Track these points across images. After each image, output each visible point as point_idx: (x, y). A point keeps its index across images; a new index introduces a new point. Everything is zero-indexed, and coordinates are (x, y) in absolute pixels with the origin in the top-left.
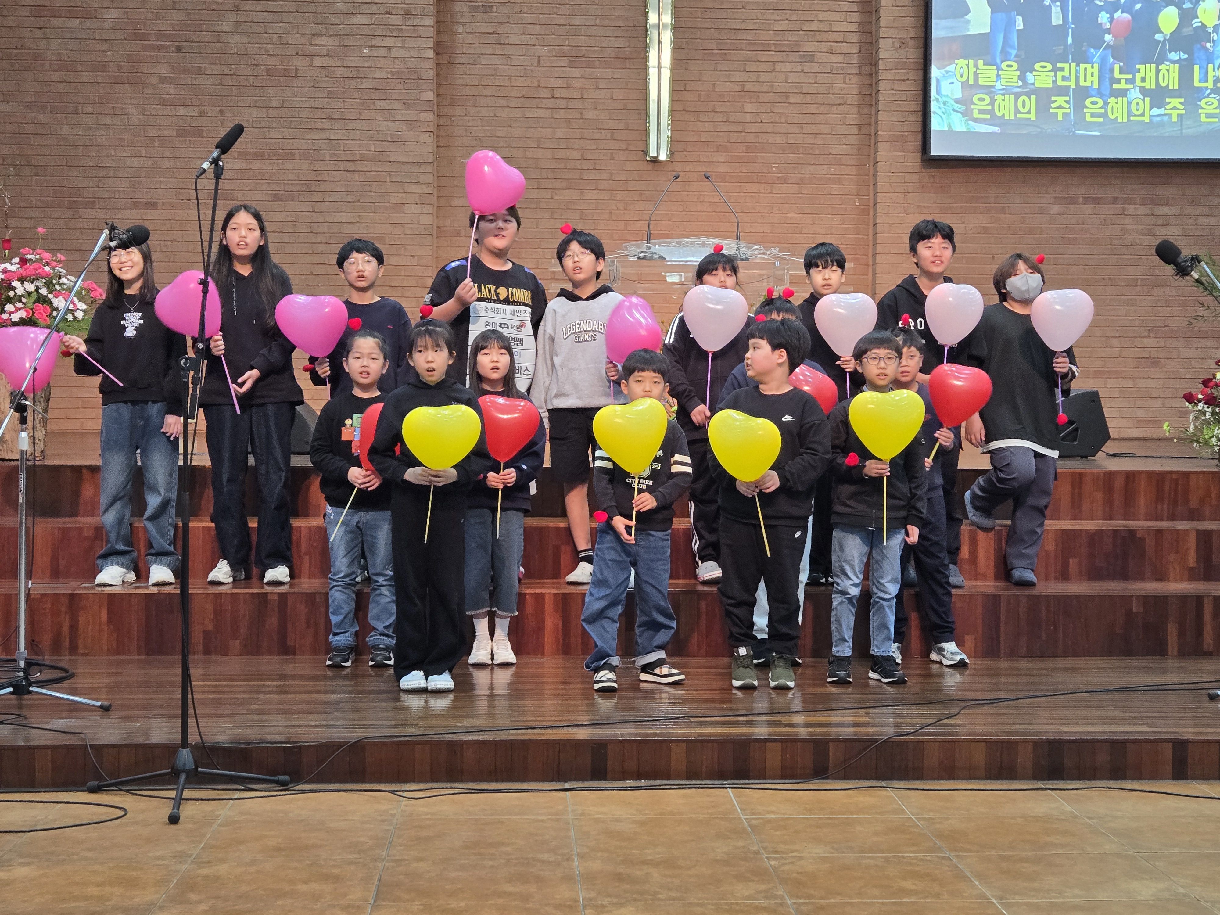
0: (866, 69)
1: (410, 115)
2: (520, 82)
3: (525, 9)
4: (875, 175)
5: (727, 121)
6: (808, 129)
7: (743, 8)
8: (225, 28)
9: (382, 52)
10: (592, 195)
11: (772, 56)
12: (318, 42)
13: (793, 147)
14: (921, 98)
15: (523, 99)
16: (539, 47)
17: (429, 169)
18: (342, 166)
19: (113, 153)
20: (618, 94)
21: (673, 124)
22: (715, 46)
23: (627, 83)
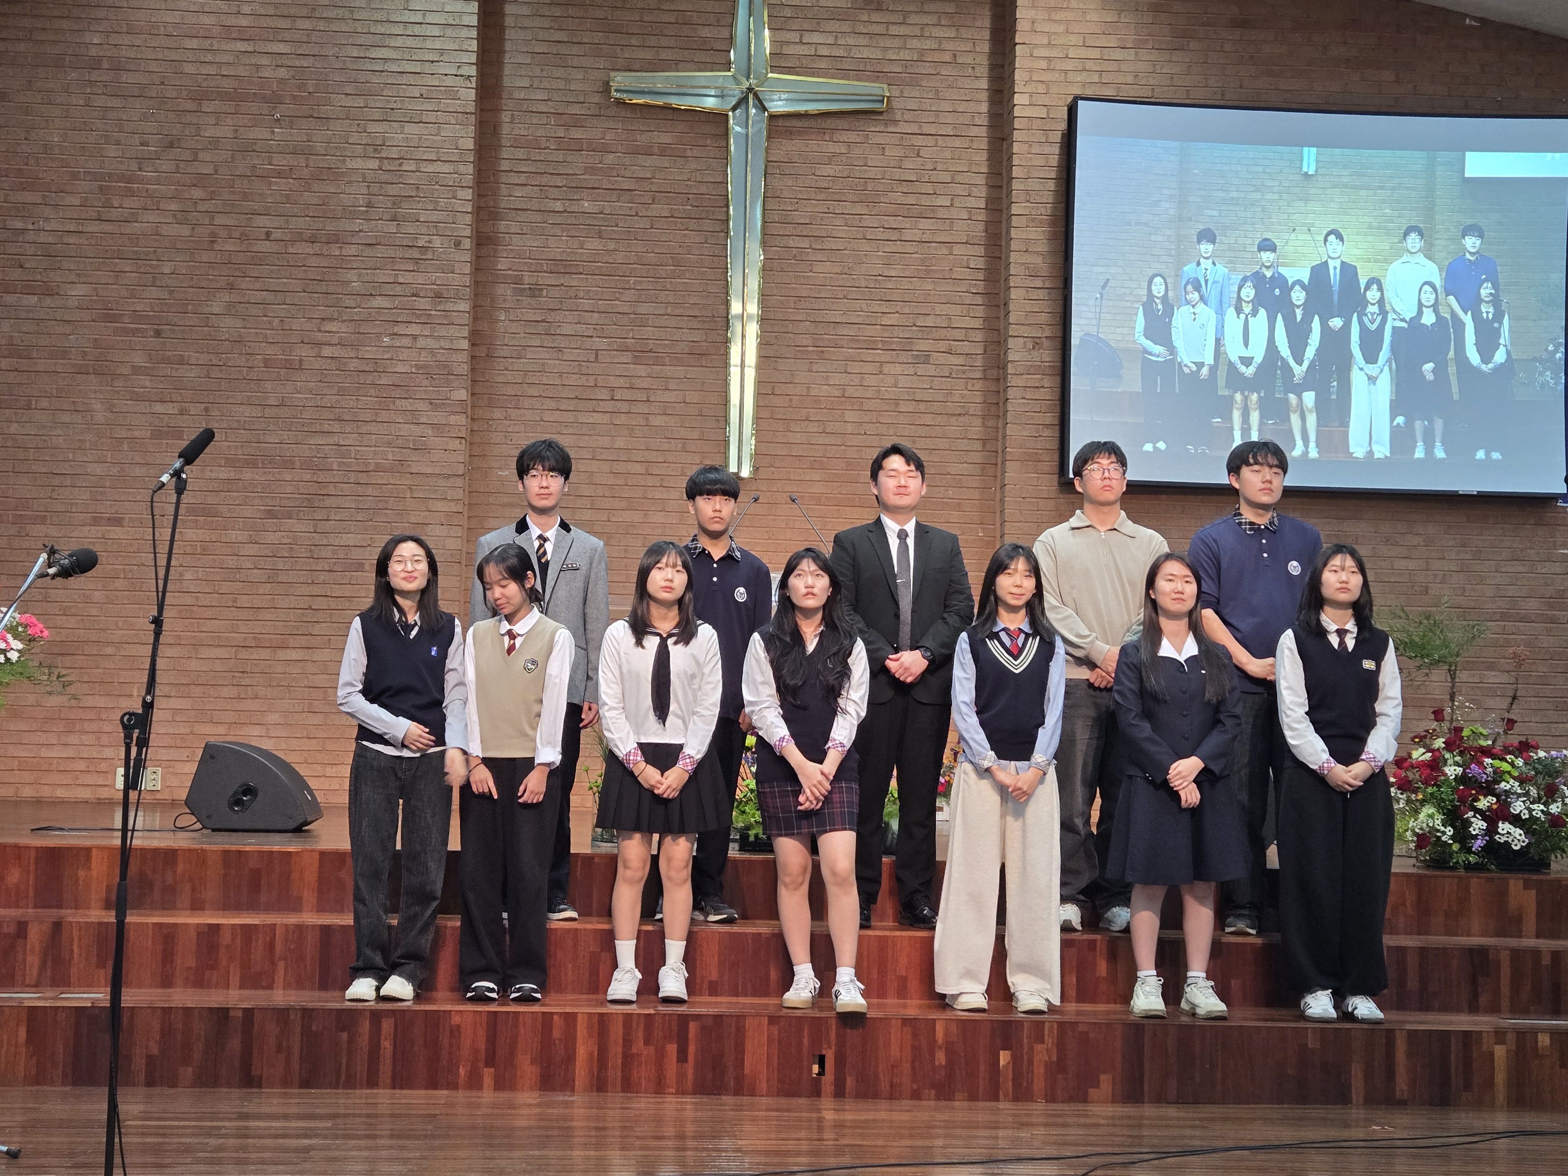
0: (992, 374)
1: (438, 417)
2: (573, 380)
3: (581, 294)
4: (1002, 501)
5: (824, 432)
7: (845, 298)
8: (216, 310)
9: (406, 342)
10: (659, 518)
11: (879, 355)
12: (328, 328)
14: (1058, 409)
15: (576, 401)
16: (597, 339)
17: (459, 482)
18: (353, 477)
19: (71, 457)
20: (692, 397)
21: (758, 434)
22: (809, 342)
23: (703, 384)
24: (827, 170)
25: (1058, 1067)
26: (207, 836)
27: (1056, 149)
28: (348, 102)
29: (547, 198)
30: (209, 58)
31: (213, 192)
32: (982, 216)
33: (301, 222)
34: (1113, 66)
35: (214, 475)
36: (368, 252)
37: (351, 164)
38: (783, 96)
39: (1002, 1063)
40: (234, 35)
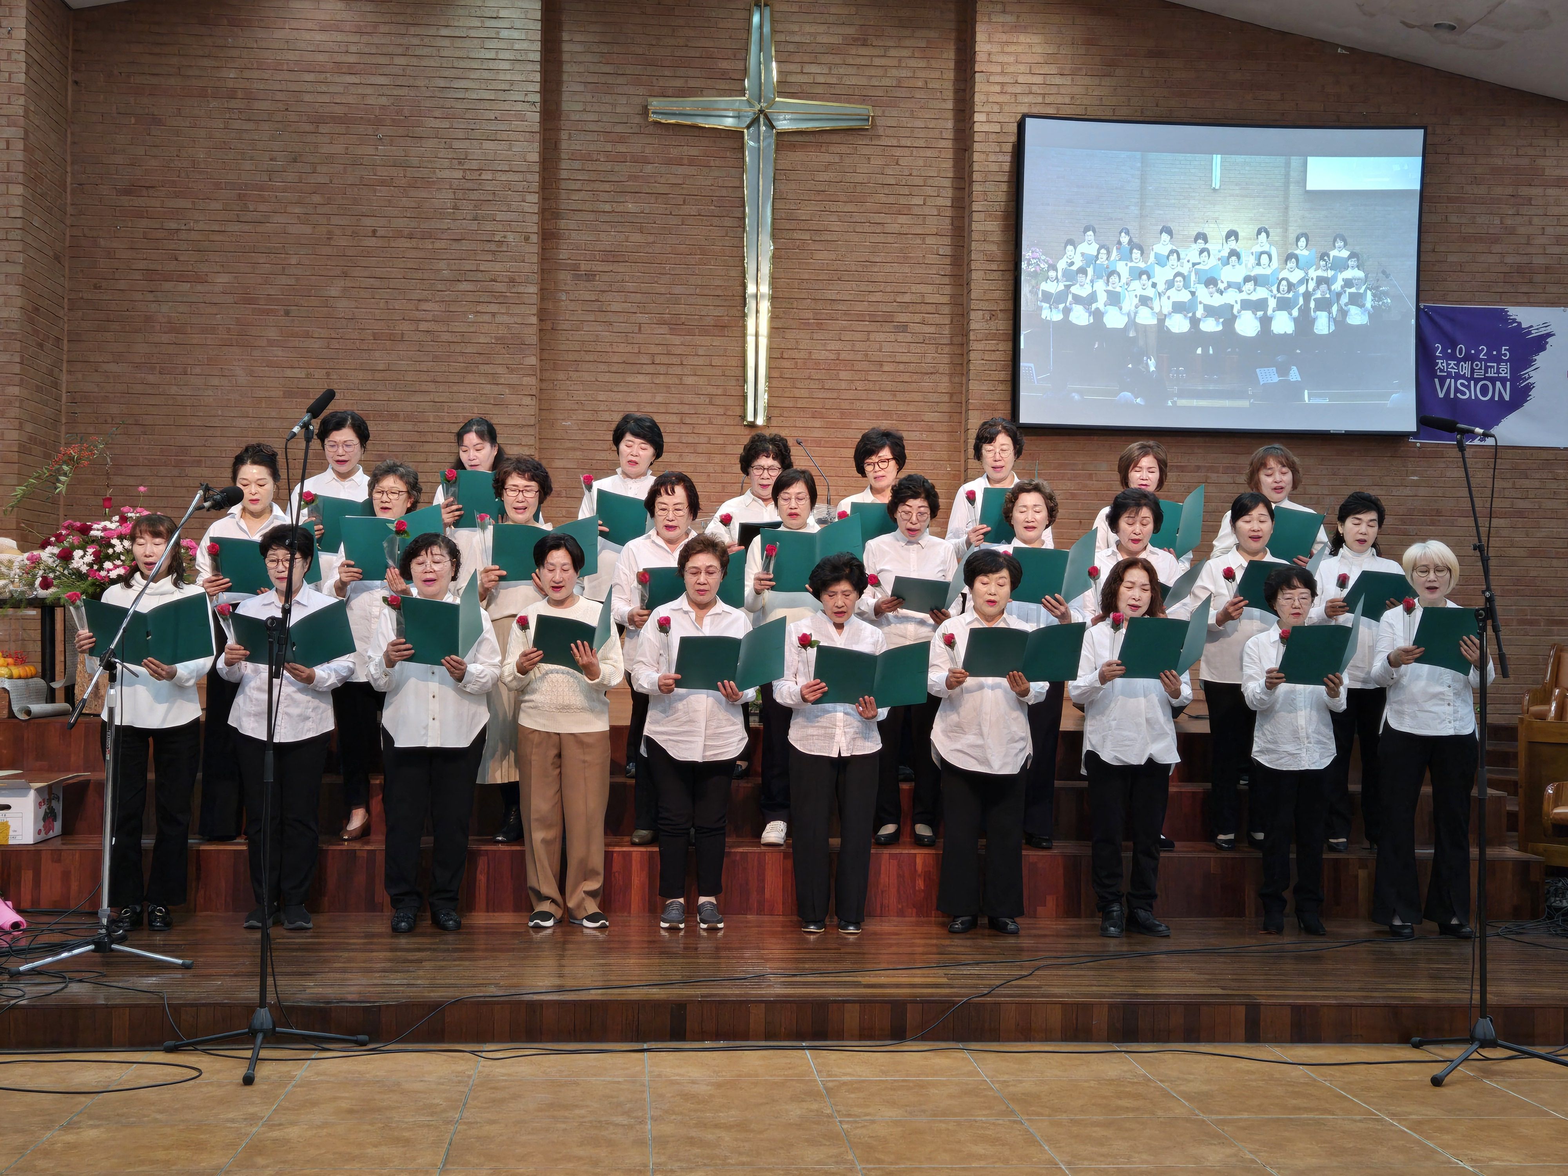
0: (958, 340)
1: (514, 379)
2: (622, 348)
3: (627, 279)
5: (823, 388)
7: (839, 279)
8: (334, 293)
9: (487, 318)
10: (692, 458)
11: (867, 326)
12: (424, 308)
14: (1010, 368)
15: (624, 365)
16: (640, 315)
17: (531, 431)
19: (220, 413)
20: (717, 361)
21: (770, 389)
22: (811, 316)
23: (725, 350)
24: (826, 177)
27: (1008, 158)
28: (437, 123)
29: (598, 200)
30: (324, 88)
31: (329, 199)
32: (949, 212)
33: (401, 223)
34: (1054, 90)
36: (455, 246)
37: (440, 174)
38: (787, 117)
40: (344, 70)
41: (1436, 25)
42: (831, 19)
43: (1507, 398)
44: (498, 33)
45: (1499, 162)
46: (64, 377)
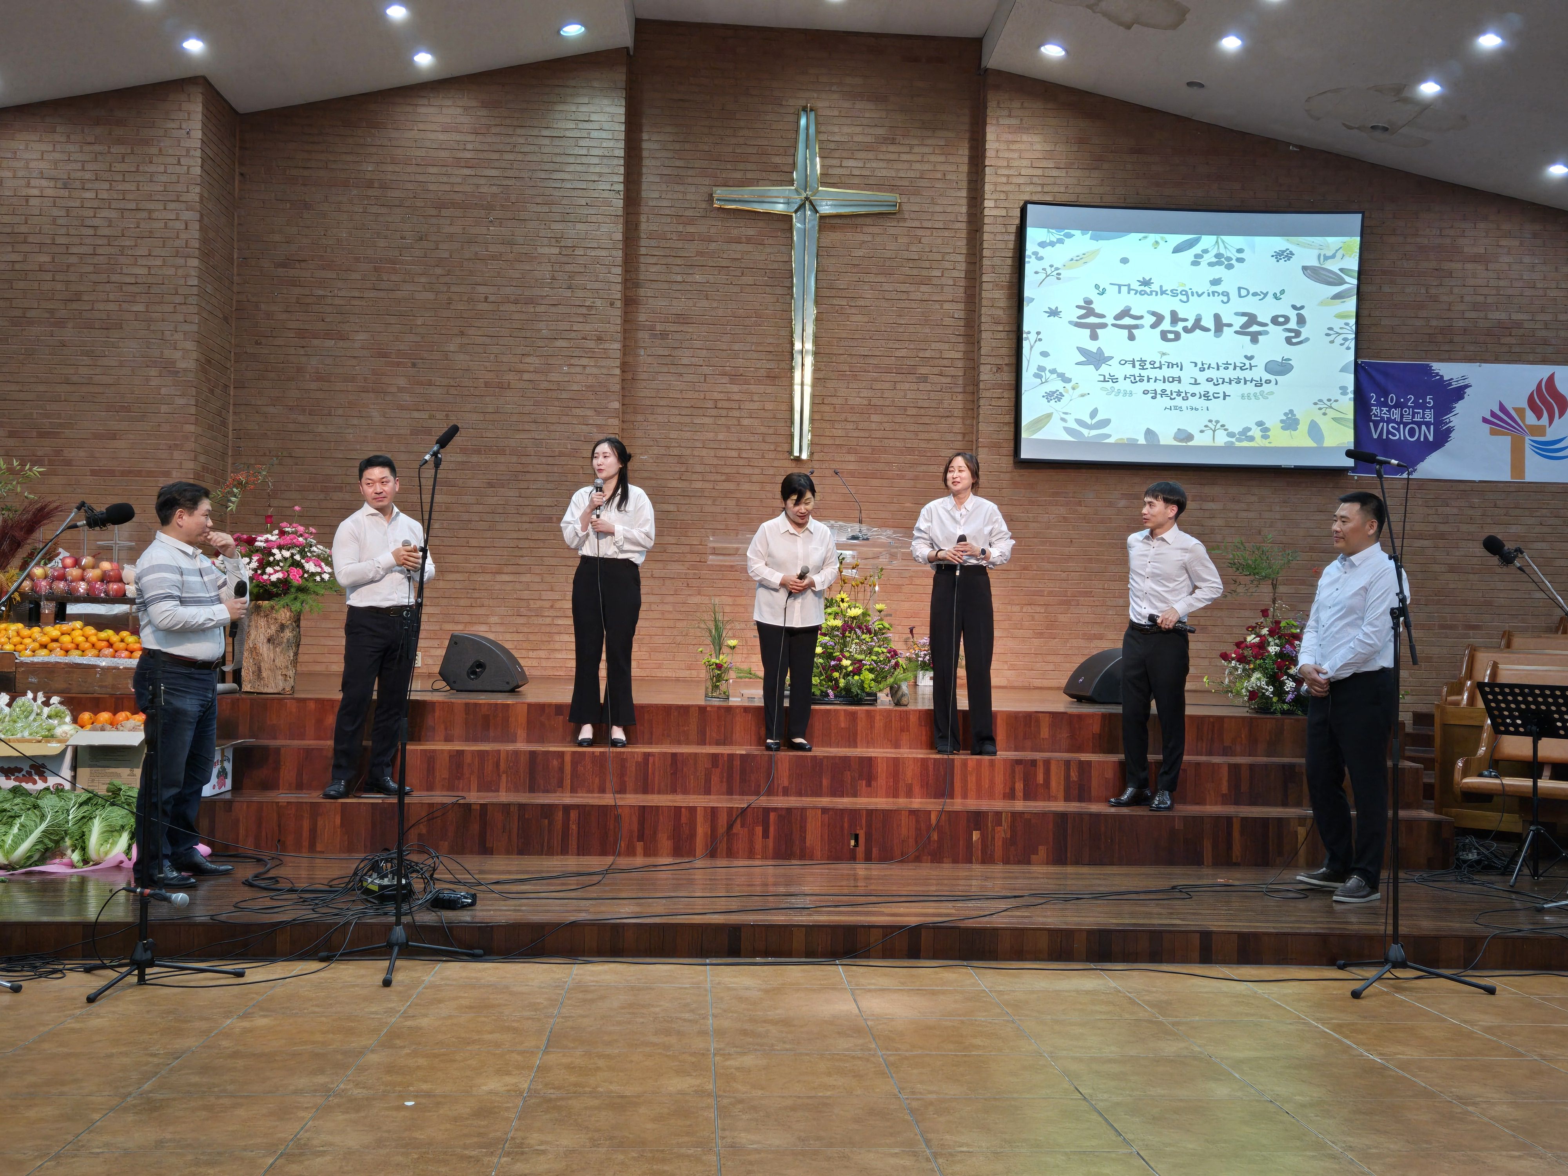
0: (970, 388)
1: (600, 420)
2: (690, 395)
3: (694, 337)
5: (857, 429)
6: (922, 436)
7: (871, 338)
8: (452, 349)
9: (578, 370)
10: (746, 486)
11: (894, 376)
12: (527, 361)
13: (910, 450)
14: (1013, 413)
15: (692, 409)
16: (705, 367)
18: (544, 460)
19: (358, 447)
20: (769, 406)
21: (813, 430)
22: (847, 369)
23: (776, 397)
24: (860, 253)
25: (1010, 842)
26: (453, 694)
27: (1012, 237)
28: (539, 209)
29: (671, 272)
30: (445, 179)
31: (449, 271)
32: (962, 283)
33: (508, 290)
34: (1050, 181)
35: (452, 459)
36: (553, 309)
37: (540, 250)
38: (829, 203)
39: (974, 838)
40: (462, 165)
41: (1372, 127)
42: (865, 122)
43: (1431, 439)
44: (589, 134)
45: (1426, 241)
46: (231, 418)
